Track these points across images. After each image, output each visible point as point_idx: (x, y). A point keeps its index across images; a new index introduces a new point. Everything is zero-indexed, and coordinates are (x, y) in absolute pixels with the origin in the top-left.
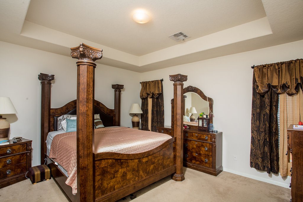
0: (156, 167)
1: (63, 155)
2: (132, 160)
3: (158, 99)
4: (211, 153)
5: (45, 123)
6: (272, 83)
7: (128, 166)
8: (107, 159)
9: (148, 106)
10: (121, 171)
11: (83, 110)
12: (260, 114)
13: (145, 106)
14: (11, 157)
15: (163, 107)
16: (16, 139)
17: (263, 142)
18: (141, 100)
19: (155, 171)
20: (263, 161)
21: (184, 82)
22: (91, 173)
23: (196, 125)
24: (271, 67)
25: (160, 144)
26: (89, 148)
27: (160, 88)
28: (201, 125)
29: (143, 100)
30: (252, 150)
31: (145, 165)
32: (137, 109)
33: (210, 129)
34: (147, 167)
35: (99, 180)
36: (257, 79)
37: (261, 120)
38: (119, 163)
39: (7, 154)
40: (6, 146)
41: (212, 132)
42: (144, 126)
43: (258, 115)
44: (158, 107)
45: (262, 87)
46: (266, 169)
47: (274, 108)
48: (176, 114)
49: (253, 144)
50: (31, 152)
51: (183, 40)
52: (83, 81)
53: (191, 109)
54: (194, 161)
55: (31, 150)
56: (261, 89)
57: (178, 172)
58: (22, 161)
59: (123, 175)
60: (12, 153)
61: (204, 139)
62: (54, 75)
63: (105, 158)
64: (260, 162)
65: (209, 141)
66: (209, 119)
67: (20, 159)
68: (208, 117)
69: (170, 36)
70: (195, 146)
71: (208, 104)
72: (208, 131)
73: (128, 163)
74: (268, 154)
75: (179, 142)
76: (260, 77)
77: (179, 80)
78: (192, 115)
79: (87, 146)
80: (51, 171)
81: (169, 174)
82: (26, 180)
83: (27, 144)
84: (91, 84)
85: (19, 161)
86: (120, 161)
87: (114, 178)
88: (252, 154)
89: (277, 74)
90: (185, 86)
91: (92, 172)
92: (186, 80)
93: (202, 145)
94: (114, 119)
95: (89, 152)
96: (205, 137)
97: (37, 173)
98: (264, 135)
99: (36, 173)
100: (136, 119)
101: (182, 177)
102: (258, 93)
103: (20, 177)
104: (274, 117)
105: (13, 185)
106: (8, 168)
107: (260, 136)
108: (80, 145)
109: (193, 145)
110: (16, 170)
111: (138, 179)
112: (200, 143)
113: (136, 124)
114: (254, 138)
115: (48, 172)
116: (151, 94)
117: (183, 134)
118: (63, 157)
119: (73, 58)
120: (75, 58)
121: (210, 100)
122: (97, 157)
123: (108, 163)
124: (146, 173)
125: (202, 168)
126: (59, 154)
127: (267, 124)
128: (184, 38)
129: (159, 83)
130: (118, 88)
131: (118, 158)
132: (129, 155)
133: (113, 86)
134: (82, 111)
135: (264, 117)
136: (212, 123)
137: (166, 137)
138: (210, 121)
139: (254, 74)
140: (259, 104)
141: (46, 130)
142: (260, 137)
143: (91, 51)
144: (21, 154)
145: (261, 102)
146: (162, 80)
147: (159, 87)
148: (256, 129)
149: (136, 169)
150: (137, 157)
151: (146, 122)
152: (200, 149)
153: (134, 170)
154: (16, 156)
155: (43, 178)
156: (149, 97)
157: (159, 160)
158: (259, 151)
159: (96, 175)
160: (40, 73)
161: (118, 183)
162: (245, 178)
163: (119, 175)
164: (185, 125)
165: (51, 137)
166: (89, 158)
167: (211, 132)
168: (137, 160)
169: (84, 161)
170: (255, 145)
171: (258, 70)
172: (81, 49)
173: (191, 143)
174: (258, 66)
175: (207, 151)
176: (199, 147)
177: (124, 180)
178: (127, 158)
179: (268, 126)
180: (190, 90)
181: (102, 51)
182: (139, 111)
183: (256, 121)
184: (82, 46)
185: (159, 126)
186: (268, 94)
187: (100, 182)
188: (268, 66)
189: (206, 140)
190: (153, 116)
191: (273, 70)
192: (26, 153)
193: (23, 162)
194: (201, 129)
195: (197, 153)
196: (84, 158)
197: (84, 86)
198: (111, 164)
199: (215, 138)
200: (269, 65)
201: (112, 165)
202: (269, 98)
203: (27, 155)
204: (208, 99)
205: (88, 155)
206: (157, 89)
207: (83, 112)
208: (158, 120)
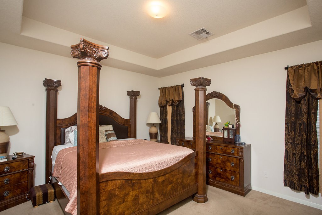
0: (174, 187)
1: (66, 174)
2: (145, 179)
3: (179, 106)
4: (238, 169)
5: (50, 136)
6: (310, 86)
7: (141, 188)
8: (115, 180)
9: (167, 115)
10: (132, 193)
11: (85, 122)
12: (295, 123)
13: (164, 115)
14: (9, 176)
15: (184, 116)
16: (17, 154)
17: (300, 157)
18: (160, 109)
19: (173, 192)
20: (299, 179)
21: (207, 87)
22: (94, 198)
23: (221, 136)
24: (308, 67)
25: (179, 160)
26: (91, 167)
27: (181, 95)
28: (226, 136)
29: (162, 108)
30: (286, 166)
31: (162, 185)
32: (155, 119)
33: (237, 141)
34: (164, 188)
35: (105, 206)
36: (291, 82)
37: (297, 130)
38: (130, 184)
39: (4, 172)
40: (4, 163)
41: (240, 144)
42: (163, 138)
43: (293, 124)
44: (179, 116)
45: (297, 91)
46: (303, 188)
47: (312, 115)
48: (198, 123)
49: (287, 158)
50: (33, 169)
51: (206, 38)
52: (84, 86)
53: (215, 117)
54: (218, 179)
55: (33, 167)
56: (296, 93)
57: (200, 192)
58: (22, 180)
59: (134, 198)
60: (10, 171)
61: (229, 153)
62: (60, 81)
63: (113, 179)
64: (296, 180)
65: (236, 156)
66: (236, 130)
67: (21, 178)
68: (235, 127)
69: (191, 34)
70: (220, 161)
71: (235, 112)
72: (235, 143)
73: (140, 183)
74: (306, 171)
75: (202, 157)
76: (296, 80)
77: (201, 85)
78: (216, 124)
79: (90, 165)
80: (55, 191)
81: (190, 194)
82: (27, 202)
83: (28, 160)
84: (95, 90)
85: (19, 180)
86: (131, 182)
87: (123, 203)
88: (286, 170)
89: (316, 76)
90: (208, 92)
91: (96, 197)
92: (209, 84)
93: (228, 160)
94: (129, 130)
95: (91, 172)
96: (231, 150)
97: (39, 194)
98: (300, 148)
99: (37, 194)
100: (154, 130)
101: (204, 198)
102: (293, 99)
103: (20, 199)
104: (312, 127)
105: (11, 208)
106: (5, 188)
107: (295, 149)
108: (80, 165)
109: (217, 159)
110: (15, 191)
111: (153, 203)
112: (225, 157)
113: (154, 136)
114: (288, 151)
115: (51, 193)
116: (171, 102)
117: (205, 147)
118: (67, 176)
119: (73, 57)
120: (76, 58)
121: (237, 108)
122: (103, 178)
123: (116, 184)
124: (163, 194)
125: (227, 187)
126: (63, 173)
127: (305, 135)
128: (206, 35)
129: (179, 89)
130: (134, 95)
131: (129, 178)
132: (142, 174)
133: (129, 93)
134: (83, 123)
135: (301, 126)
136: (239, 134)
137: (187, 151)
138: (237, 132)
139: (288, 77)
140: (294, 111)
141: (52, 144)
142: (295, 151)
143: (94, 49)
144: (22, 172)
145: (296, 109)
146: (183, 86)
147: (179, 94)
148: (290, 141)
149: (151, 191)
150: (152, 177)
151: (165, 133)
152: (225, 164)
153: (148, 192)
154: (15, 174)
155: (45, 200)
156: (169, 104)
157: (178, 178)
158: (294, 167)
159: (101, 200)
160: (45, 79)
161: (128, 209)
162: (278, 198)
163: (130, 198)
164: (208, 136)
165: (56, 152)
166: (91, 180)
167: (238, 145)
168: (151, 180)
169: (85, 185)
170: (289, 159)
171: (293, 72)
172: (81, 46)
173: (215, 158)
174: (292, 67)
175: (233, 167)
176: (224, 162)
177: (136, 204)
178: (139, 178)
179: (306, 137)
180: (214, 95)
181: (108, 48)
182: (157, 121)
183: (291, 131)
184: (82, 43)
185: (179, 137)
186: (305, 99)
187: (106, 208)
188: (305, 67)
189: (233, 154)
190: (172, 126)
191: (311, 70)
192: (28, 170)
193: (24, 182)
194: (226, 141)
195: (222, 169)
196: (85, 180)
197: (86, 92)
198: (120, 186)
199: (242, 152)
200: (307, 65)
201: (121, 188)
202: (306, 104)
203: (28, 173)
204: (234, 106)
205: (90, 177)
206: (177, 96)
207: (85, 124)
208: (178, 131)
